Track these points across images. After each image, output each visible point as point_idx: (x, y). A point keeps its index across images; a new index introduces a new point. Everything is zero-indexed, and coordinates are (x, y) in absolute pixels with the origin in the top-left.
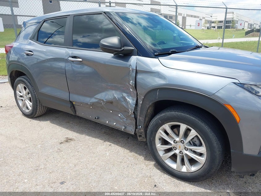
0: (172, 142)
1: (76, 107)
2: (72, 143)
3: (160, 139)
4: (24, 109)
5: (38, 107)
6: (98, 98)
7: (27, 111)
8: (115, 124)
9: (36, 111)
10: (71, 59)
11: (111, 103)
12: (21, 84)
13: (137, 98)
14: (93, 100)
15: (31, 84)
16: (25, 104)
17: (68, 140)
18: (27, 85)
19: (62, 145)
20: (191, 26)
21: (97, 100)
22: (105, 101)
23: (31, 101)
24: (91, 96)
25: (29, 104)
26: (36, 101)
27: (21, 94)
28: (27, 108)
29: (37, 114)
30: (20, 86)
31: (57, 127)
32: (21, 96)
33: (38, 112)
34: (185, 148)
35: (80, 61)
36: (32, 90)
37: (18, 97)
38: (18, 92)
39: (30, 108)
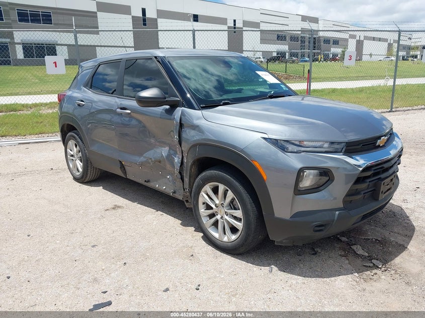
0: (213, 206)
1: (126, 167)
2: (120, 210)
3: (204, 203)
4: (75, 172)
5: (89, 168)
6: (147, 156)
7: (78, 174)
8: (164, 188)
9: (87, 174)
10: (119, 110)
11: (160, 162)
12: (72, 140)
13: (182, 155)
14: (142, 159)
15: (81, 141)
16: (75, 166)
17: (116, 207)
18: (77, 142)
19: (107, 211)
20: (371, 55)
21: (145, 159)
22: (153, 160)
23: (81, 162)
24: (141, 155)
25: (79, 165)
26: (87, 161)
27: (72, 153)
28: (78, 170)
29: (88, 178)
30: (71, 143)
31: (109, 193)
32: (72, 156)
33: (89, 175)
34: (226, 212)
35: (129, 114)
36: (82, 148)
37: (68, 156)
38: (68, 150)
39: (81, 170)
